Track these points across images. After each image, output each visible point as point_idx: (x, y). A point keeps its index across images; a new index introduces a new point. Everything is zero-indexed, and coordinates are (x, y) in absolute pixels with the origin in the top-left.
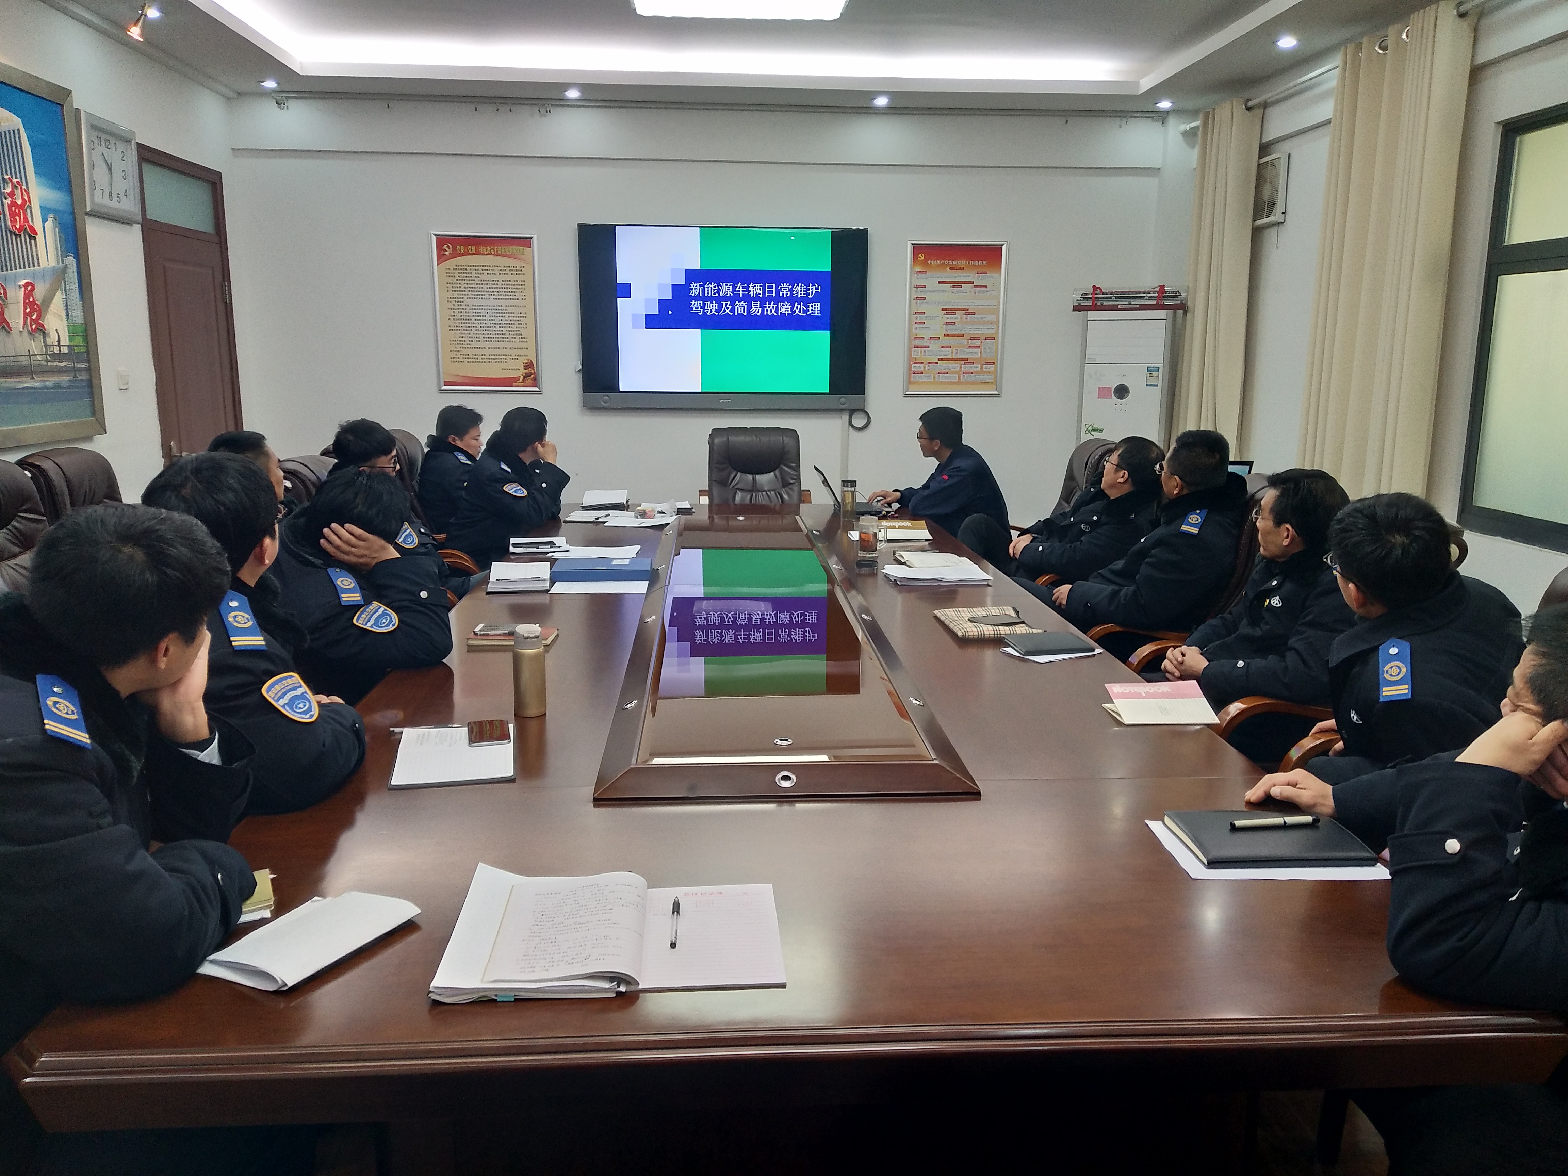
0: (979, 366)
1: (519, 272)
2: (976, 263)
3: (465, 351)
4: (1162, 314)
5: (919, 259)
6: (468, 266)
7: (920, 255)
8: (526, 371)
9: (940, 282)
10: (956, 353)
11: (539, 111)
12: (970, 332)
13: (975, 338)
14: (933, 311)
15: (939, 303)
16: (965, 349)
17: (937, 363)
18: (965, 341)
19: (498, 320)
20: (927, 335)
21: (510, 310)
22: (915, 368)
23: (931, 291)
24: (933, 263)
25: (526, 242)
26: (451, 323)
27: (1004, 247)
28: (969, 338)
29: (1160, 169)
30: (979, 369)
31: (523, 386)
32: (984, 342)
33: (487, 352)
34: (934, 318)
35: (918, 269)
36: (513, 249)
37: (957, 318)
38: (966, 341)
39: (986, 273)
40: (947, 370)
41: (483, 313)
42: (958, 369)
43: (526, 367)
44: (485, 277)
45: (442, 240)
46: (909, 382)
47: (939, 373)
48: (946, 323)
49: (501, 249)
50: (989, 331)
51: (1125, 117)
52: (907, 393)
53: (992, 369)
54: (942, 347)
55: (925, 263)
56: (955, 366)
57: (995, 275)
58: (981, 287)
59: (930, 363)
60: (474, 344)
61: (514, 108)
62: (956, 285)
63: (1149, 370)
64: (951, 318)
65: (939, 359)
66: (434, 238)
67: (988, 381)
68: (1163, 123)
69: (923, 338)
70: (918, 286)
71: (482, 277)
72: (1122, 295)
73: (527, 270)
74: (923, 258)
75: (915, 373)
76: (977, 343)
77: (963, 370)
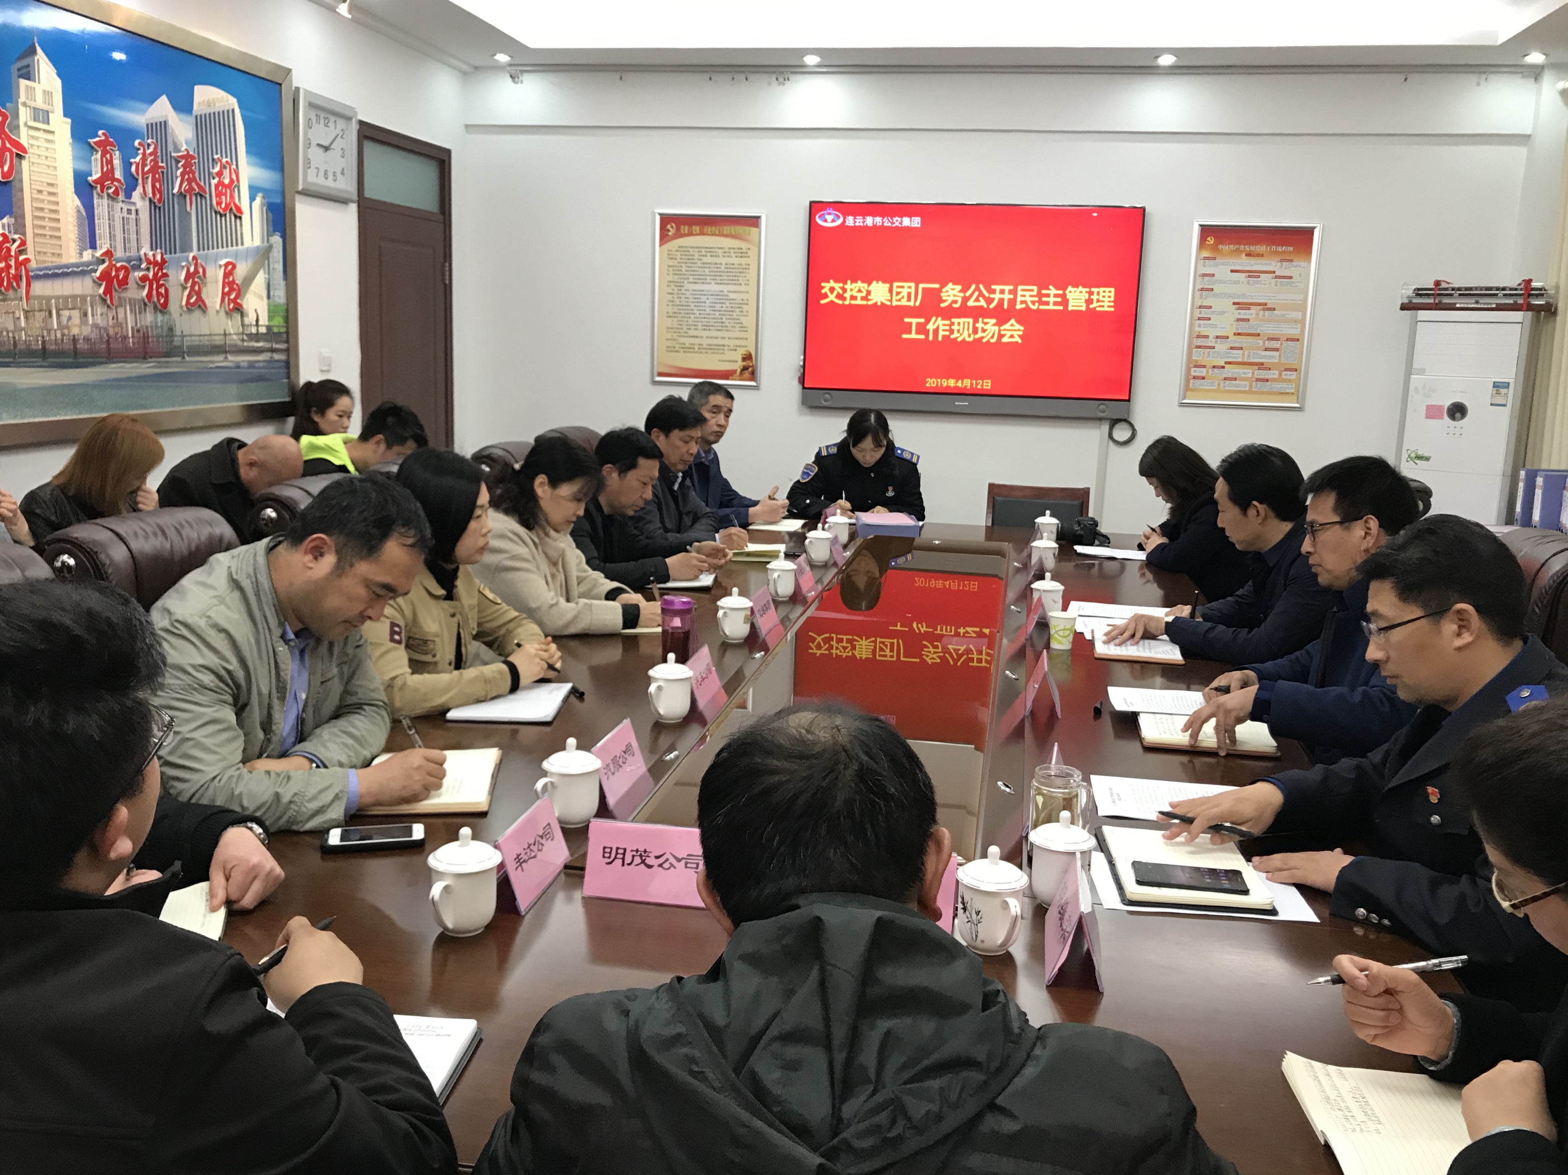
0: (1277, 372)
1: (743, 254)
2: (1280, 249)
3: (682, 340)
4: (1518, 316)
5: (1208, 242)
6: (692, 247)
7: (1209, 239)
8: (744, 363)
9: (1232, 271)
10: (1249, 356)
11: (777, 79)
12: (1268, 331)
13: (1272, 339)
14: (1222, 305)
15: (1230, 296)
16: (1259, 352)
17: (1223, 367)
18: (1261, 342)
19: (718, 307)
20: (1212, 333)
21: (731, 296)
22: (1195, 372)
23: (1221, 282)
24: (1225, 248)
25: (753, 221)
26: (670, 309)
27: (1316, 233)
28: (1266, 338)
29: (1529, 136)
30: (1277, 376)
31: (741, 380)
32: (1285, 344)
33: (704, 342)
34: (1222, 313)
35: (1205, 254)
36: (740, 229)
39: (1291, 261)
40: (1235, 376)
41: (703, 298)
42: (1250, 375)
43: (744, 359)
44: (708, 259)
45: (666, 220)
46: (1187, 389)
47: (1225, 379)
48: (1238, 320)
49: (727, 229)
50: (1292, 331)
51: (1484, 72)
52: (1184, 401)
53: (1294, 377)
54: (1232, 348)
55: (1214, 248)
56: (1248, 372)
57: (1303, 264)
58: (1284, 277)
60: (692, 333)
61: (751, 77)
62: (1253, 274)
63: (1496, 385)
64: (1244, 314)
65: (1226, 363)
66: (658, 218)
67: (1287, 391)
68: (1536, 79)
69: (1207, 337)
70: (1204, 275)
71: (705, 260)
72: (1467, 292)
73: (753, 253)
74: (1212, 242)
75: (1194, 378)
76: (1275, 344)
77: (1256, 376)
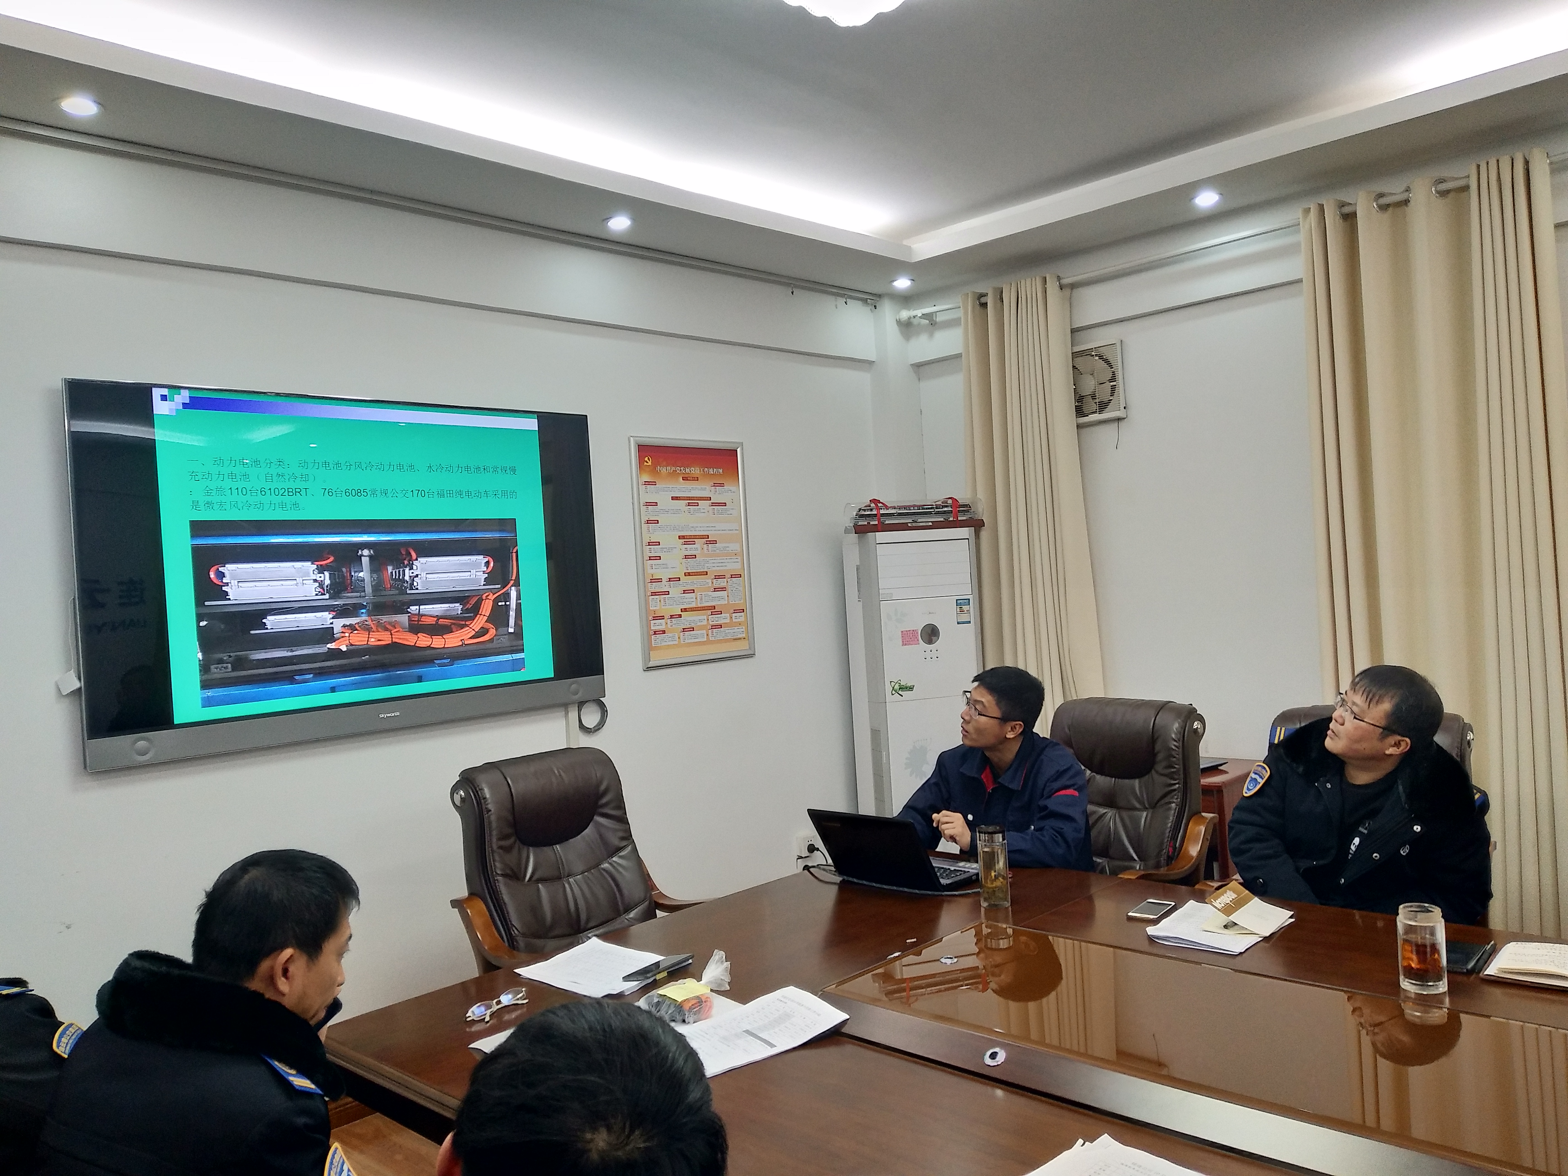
0: (727, 616)
2: (712, 471)
4: (962, 532)
5: (645, 463)
7: (646, 459)
9: (673, 498)
10: (701, 599)
12: (714, 569)
13: (717, 577)
14: (669, 539)
15: (674, 528)
16: (709, 594)
17: (680, 616)
18: (708, 581)
20: (665, 575)
22: (654, 626)
23: (664, 512)
24: (664, 470)
27: (739, 452)
28: (713, 577)
29: (874, 361)
30: (728, 621)
32: (730, 582)
34: (670, 550)
35: (646, 478)
37: (696, 549)
38: (710, 581)
39: (722, 485)
40: (693, 625)
42: (705, 623)
46: (648, 649)
47: (684, 630)
48: (686, 557)
50: (733, 566)
51: (844, 296)
52: (649, 664)
53: (742, 619)
54: (685, 592)
55: (653, 470)
56: (700, 619)
57: (733, 488)
58: (719, 504)
59: (672, 617)
62: (692, 501)
63: (959, 603)
65: (682, 611)
67: (739, 636)
68: (875, 309)
69: (659, 580)
70: (648, 504)
74: (650, 463)
75: (655, 633)
76: (721, 583)
77: (711, 623)
